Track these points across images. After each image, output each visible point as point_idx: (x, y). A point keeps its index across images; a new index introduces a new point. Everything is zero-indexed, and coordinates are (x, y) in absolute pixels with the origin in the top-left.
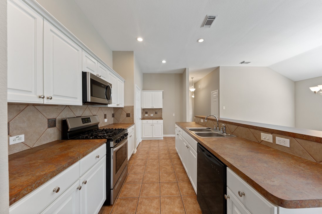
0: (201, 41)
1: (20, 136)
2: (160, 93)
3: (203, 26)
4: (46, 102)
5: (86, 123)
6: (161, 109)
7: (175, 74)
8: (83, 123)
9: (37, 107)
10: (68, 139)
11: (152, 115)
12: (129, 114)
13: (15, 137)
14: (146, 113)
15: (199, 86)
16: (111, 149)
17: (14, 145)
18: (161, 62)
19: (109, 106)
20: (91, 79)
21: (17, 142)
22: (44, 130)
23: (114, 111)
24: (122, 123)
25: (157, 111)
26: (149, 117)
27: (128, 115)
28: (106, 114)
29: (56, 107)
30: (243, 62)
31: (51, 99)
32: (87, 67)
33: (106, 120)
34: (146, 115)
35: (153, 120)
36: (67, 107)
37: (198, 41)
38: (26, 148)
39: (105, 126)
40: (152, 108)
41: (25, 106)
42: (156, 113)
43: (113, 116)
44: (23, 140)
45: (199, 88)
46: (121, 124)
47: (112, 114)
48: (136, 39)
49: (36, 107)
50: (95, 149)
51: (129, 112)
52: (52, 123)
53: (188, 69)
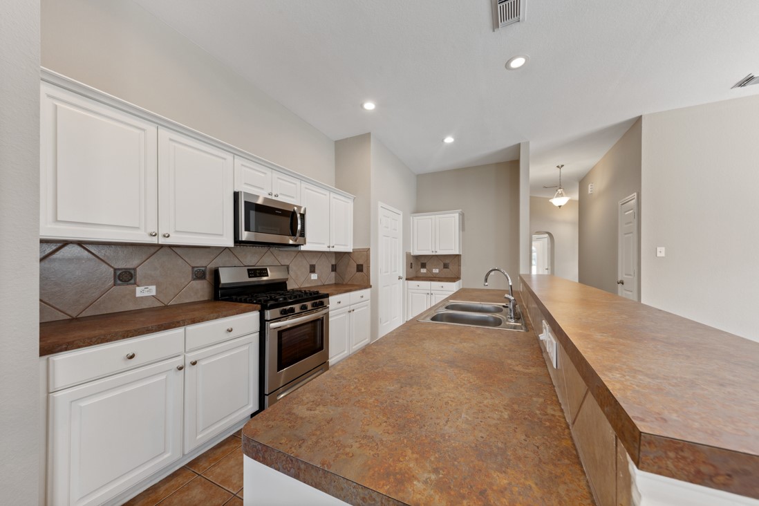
0: (517, 63)
1: (150, 287)
2: (453, 218)
3: (495, 25)
4: (162, 241)
5: (255, 276)
6: (458, 256)
7: (498, 164)
8: (250, 277)
9: (176, 250)
10: (219, 300)
11: (436, 271)
12: (362, 265)
13: (143, 288)
14: (423, 266)
15: (590, 187)
16: (266, 322)
17: (142, 297)
18: (443, 141)
19: (303, 248)
20: (245, 202)
21: (146, 294)
22: (187, 283)
23: (336, 258)
24: (349, 283)
25: (447, 261)
26: (430, 275)
27: (360, 268)
28: (314, 263)
29: (208, 250)
30: (749, 79)
31: (168, 236)
32: (245, 184)
33: (314, 276)
34: (423, 271)
35: (433, 283)
36: (227, 250)
37: (507, 65)
38: (158, 304)
39: (311, 287)
40: (434, 254)
41: (158, 248)
42: (446, 266)
43: (334, 268)
44: (154, 293)
45: (589, 192)
46: (347, 285)
47: (332, 265)
48: (362, 106)
49: (174, 249)
50: (225, 316)
51: (360, 262)
52: (199, 275)
53: (528, 143)
